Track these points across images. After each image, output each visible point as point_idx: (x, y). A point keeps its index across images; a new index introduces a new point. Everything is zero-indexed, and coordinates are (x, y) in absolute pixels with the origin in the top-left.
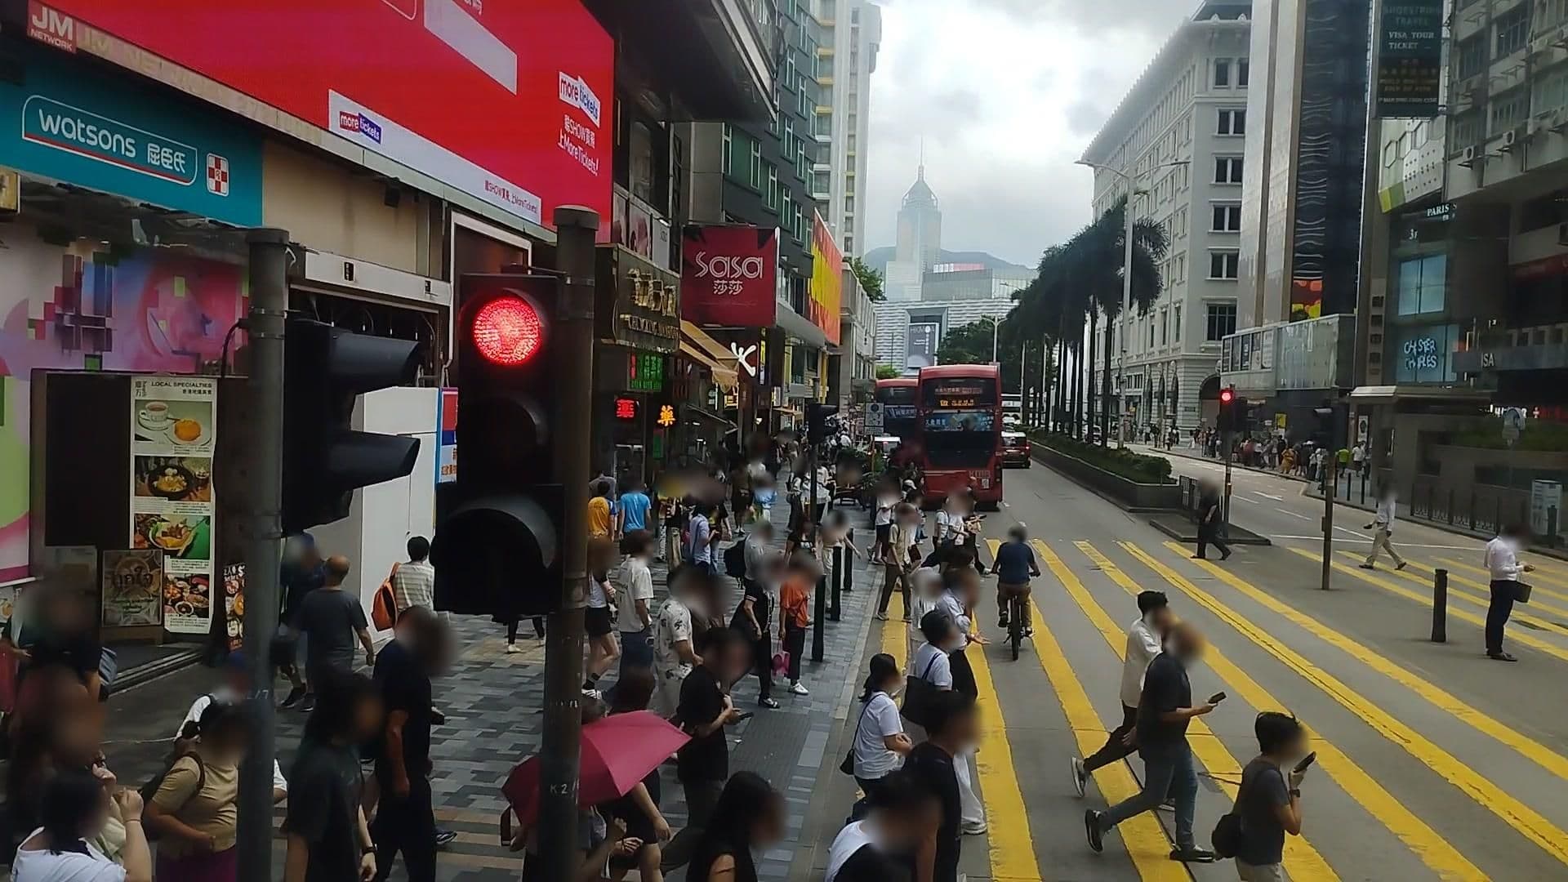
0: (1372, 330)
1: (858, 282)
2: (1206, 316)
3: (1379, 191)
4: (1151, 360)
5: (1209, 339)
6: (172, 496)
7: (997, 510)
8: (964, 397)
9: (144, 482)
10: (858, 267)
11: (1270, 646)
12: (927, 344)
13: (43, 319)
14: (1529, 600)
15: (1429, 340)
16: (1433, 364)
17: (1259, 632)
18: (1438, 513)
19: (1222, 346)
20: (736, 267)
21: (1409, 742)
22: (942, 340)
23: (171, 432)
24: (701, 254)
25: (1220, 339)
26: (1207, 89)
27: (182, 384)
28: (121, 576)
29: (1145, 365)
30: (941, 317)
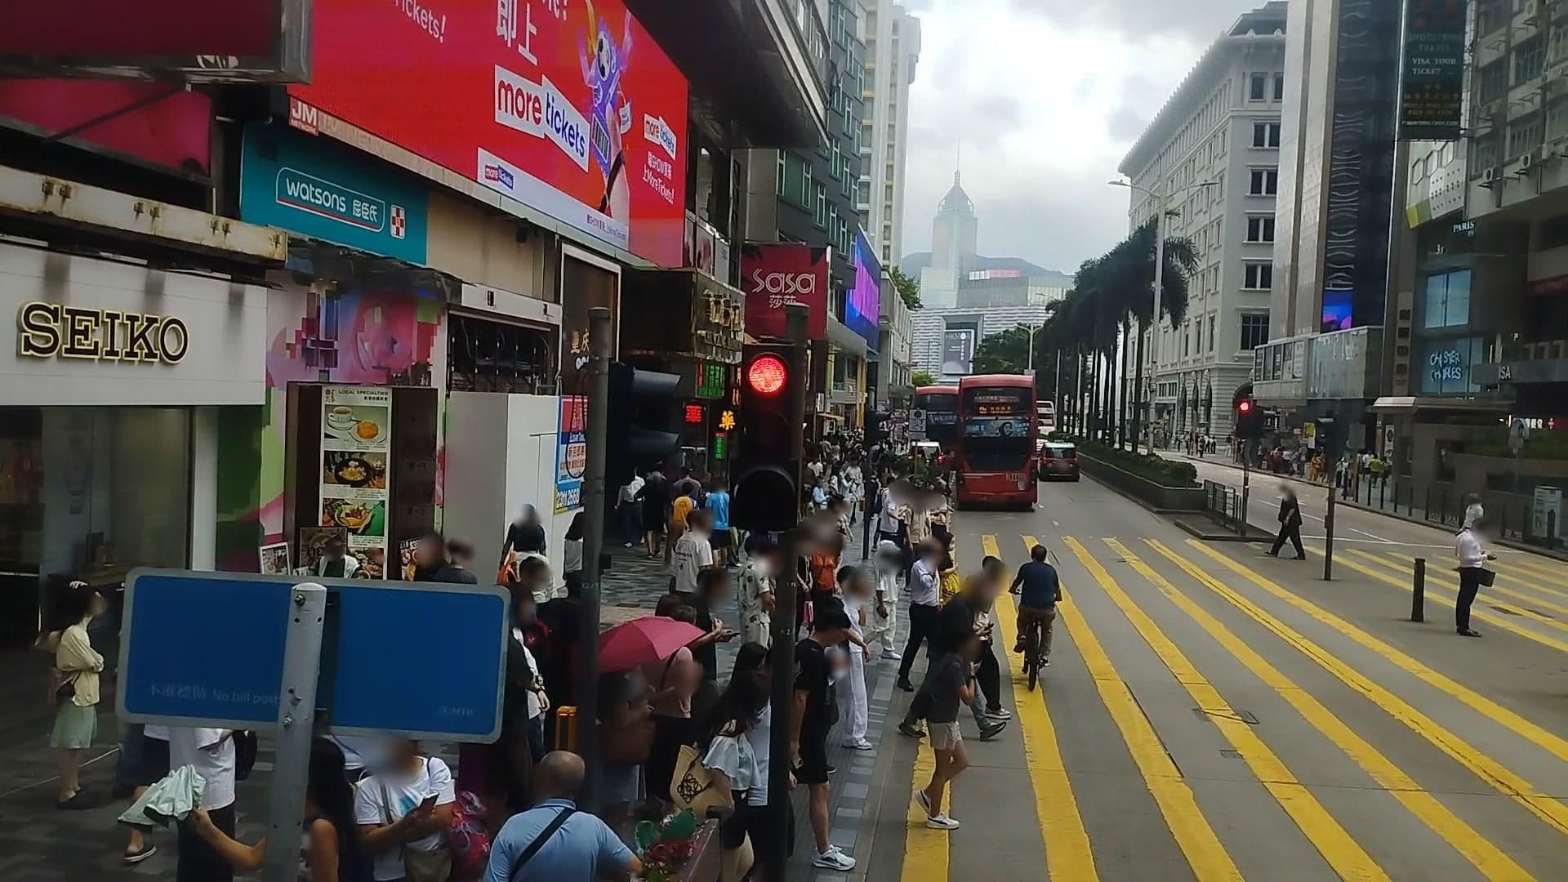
0: (1400, 342)
1: (896, 291)
2: (1239, 326)
3: (1407, 208)
4: (1185, 368)
5: (1242, 349)
6: (354, 484)
7: (1033, 511)
8: (1001, 405)
9: (331, 472)
10: (895, 274)
11: (1269, 623)
12: (963, 350)
13: (294, 342)
14: (1493, 586)
15: (1454, 352)
16: (1458, 376)
17: (1260, 611)
18: (1450, 518)
19: (1254, 355)
20: (790, 283)
21: (1370, 691)
22: (978, 347)
23: (354, 431)
24: (758, 271)
25: (1253, 349)
26: (1242, 102)
27: (364, 392)
28: (314, 550)
29: (1179, 374)
30: (977, 323)
